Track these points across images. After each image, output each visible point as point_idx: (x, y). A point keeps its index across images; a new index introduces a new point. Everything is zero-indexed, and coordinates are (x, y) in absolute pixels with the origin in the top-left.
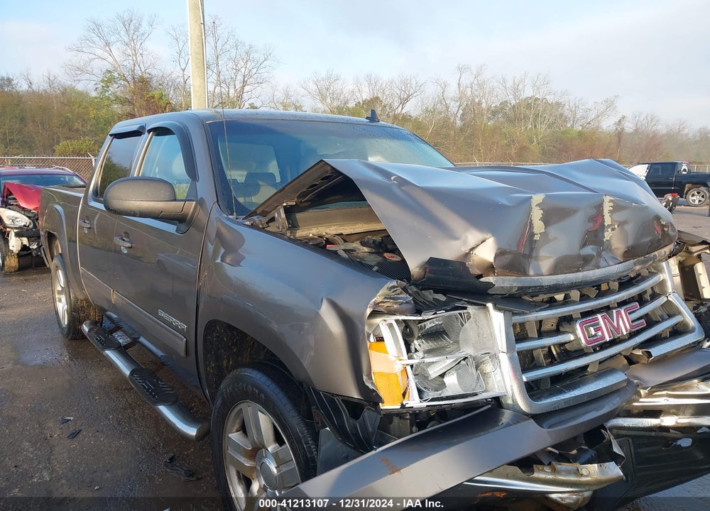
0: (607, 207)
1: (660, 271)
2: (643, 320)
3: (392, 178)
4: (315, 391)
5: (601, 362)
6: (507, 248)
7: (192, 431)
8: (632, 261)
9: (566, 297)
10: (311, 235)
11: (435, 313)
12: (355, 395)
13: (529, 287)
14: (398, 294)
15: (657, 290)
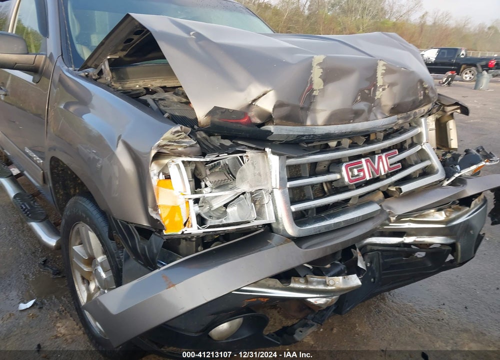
0: (381, 70)
1: (418, 125)
2: (400, 164)
3: (192, 33)
4: (114, 219)
5: (361, 196)
6: (285, 100)
7: (52, 242)
8: (396, 116)
9: (339, 144)
10: (138, 86)
11: (218, 156)
12: (145, 223)
13: (303, 136)
14: (183, 139)
15: (415, 141)
